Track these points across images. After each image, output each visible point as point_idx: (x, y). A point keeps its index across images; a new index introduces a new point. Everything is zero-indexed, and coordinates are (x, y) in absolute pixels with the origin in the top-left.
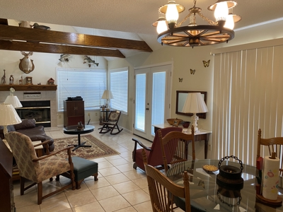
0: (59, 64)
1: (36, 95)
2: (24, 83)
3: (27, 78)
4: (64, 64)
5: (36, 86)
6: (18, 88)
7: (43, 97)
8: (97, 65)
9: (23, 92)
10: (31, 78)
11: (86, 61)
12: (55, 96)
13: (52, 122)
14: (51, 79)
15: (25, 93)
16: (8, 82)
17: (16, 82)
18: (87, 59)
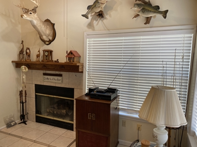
0: (90, 25)
1: (56, 78)
2: (41, 60)
3: (45, 51)
4: (99, 24)
6: (31, 66)
7: (64, 81)
8: (165, 14)
9: (42, 72)
10: (51, 52)
12: (81, 82)
14: (71, 53)
15: (45, 74)
17: (34, 58)
18: (138, 5)
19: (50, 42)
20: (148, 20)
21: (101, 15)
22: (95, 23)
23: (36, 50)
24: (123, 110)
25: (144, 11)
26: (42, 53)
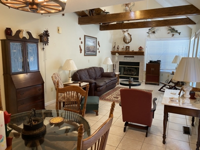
0: (148, 36)
1: (131, 58)
2: (124, 50)
3: (127, 47)
4: (152, 36)
5: (131, 52)
6: (120, 53)
7: (135, 59)
8: (180, 33)
9: (124, 56)
10: (129, 47)
11: (169, 31)
12: (143, 59)
13: (140, 77)
14: (141, 47)
15: (125, 57)
16: (116, 50)
17: (120, 50)
18: (170, 30)
19: (129, 42)
20: (173, 35)
21: (154, 32)
22: (151, 35)
23: (122, 46)
24: (162, 69)
25: (172, 32)
26: (125, 47)
